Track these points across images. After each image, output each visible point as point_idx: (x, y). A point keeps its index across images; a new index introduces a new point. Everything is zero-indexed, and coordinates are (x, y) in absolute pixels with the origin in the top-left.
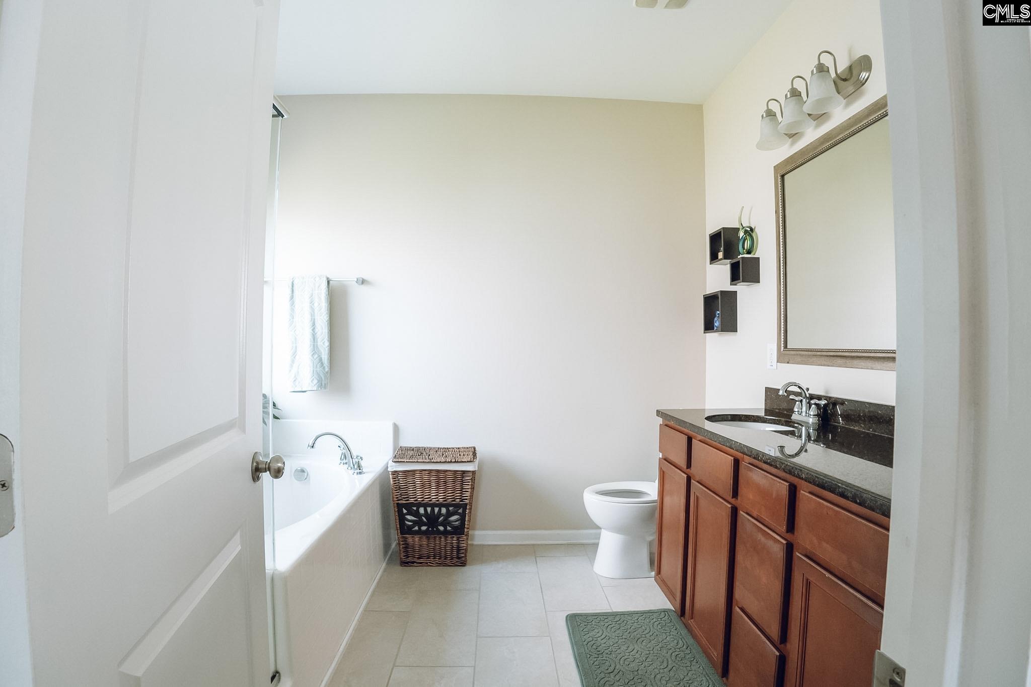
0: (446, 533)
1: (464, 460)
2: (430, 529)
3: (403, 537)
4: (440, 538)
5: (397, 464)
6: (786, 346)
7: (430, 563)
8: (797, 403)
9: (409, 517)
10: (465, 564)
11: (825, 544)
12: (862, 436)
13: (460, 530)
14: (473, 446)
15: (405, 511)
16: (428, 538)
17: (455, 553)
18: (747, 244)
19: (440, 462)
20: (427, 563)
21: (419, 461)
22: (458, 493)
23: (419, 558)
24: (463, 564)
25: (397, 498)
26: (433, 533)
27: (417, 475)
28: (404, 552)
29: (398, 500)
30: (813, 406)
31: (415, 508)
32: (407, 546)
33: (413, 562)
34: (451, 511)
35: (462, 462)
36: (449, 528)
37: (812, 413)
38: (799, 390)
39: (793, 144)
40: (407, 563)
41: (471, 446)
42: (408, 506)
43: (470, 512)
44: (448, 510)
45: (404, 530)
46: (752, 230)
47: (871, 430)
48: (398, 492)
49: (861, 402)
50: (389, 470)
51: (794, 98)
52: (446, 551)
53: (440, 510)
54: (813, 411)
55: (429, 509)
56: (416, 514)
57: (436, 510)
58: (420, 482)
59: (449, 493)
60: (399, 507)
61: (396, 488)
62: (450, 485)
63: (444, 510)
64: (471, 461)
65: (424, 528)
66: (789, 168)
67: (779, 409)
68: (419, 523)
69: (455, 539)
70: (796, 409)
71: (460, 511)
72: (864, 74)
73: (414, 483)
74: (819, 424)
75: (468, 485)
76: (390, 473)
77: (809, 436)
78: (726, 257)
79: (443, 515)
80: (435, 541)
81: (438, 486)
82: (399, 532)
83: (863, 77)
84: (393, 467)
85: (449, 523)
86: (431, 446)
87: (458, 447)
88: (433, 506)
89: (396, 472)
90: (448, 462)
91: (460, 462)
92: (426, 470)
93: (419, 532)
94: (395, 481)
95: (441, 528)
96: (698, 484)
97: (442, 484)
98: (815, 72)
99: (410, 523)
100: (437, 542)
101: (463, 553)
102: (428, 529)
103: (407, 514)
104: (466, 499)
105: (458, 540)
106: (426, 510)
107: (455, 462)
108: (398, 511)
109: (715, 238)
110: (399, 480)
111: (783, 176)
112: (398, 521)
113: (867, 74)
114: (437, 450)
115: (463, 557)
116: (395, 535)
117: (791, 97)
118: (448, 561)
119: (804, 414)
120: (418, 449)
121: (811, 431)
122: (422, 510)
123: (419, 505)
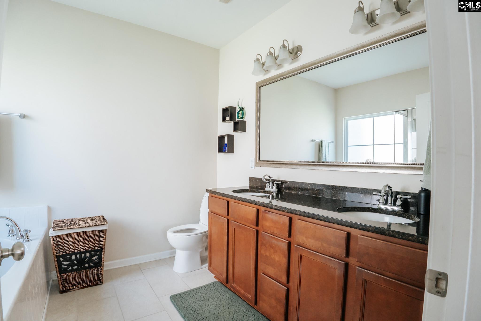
0: (90, 268)
1: (100, 224)
2: (80, 267)
3: (61, 275)
4: (86, 271)
5: (56, 231)
6: (259, 160)
7: (80, 287)
8: (267, 183)
9: (65, 263)
10: (103, 283)
11: (309, 240)
12: (296, 195)
13: (99, 264)
14: (101, 215)
15: (62, 259)
16: (78, 273)
17: (96, 278)
18: (241, 115)
19: (86, 227)
20: (78, 288)
21: (71, 227)
22: (97, 243)
23: (72, 286)
24: (102, 283)
25: (56, 252)
26: (81, 269)
27: (70, 236)
28: (62, 285)
29: (57, 254)
30: (275, 184)
31: (69, 257)
32: (64, 280)
33: (69, 290)
34: (93, 254)
35: (100, 225)
36: (91, 264)
37: (274, 187)
38: (269, 178)
39: (265, 74)
40: (65, 291)
41: (100, 215)
42: (64, 257)
43: (104, 253)
44: (91, 254)
45: (61, 270)
46: (243, 108)
47: (299, 193)
48: (57, 249)
49: (295, 182)
50: (50, 235)
51: (270, 56)
52: (90, 278)
53: (85, 255)
54: (275, 186)
55: (78, 256)
56: (70, 260)
57: (83, 255)
58: (72, 240)
59: (91, 244)
60: (58, 257)
61: (55, 246)
62: (92, 239)
63: (88, 255)
64: (105, 224)
65: (75, 267)
66: (263, 84)
67: (257, 186)
68: (73, 265)
69: (96, 270)
70: (267, 186)
71: (98, 253)
72: (299, 53)
73: (68, 241)
74: (277, 192)
75: (103, 238)
76: (51, 238)
77: (273, 197)
78: (231, 119)
79: (88, 258)
80: (83, 273)
81: (84, 241)
82: (58, 273)
83: (299, 54)
84: (52, 233)
85: (92, 262)
86: (76, 217)
87: (92, 216)
88: (80, 253)
89: (55, 236)
90: (91, 226)
91: (98, 225)
92: (76, 233)
93: (73, 270)
94: (54, 242)
95: (87, 265)
96: (234, 222)
97: (86, 239)
98: (282, 47)
99: (65, 266)
100: (84, 274)
101: (101, 277)
102: (78, 268)
103: (63, 261)
104: (102, 246)
105: (97, 270)
106: (76, 257)
107: (95, 225)
108: (57, 260)
109: (225, 111)
110: (57, 241)
111: (260, 88)
112: (57, 266)
113: (300, 53)
114: (80, 220)
115: (101, 279)
116: (54, 275)
117: (269, 55)
118: (92, 284)
119: (270, 188)
120: (67, 220)
121: (274, 194)
122: (73, 257)
123: (71, 254)
